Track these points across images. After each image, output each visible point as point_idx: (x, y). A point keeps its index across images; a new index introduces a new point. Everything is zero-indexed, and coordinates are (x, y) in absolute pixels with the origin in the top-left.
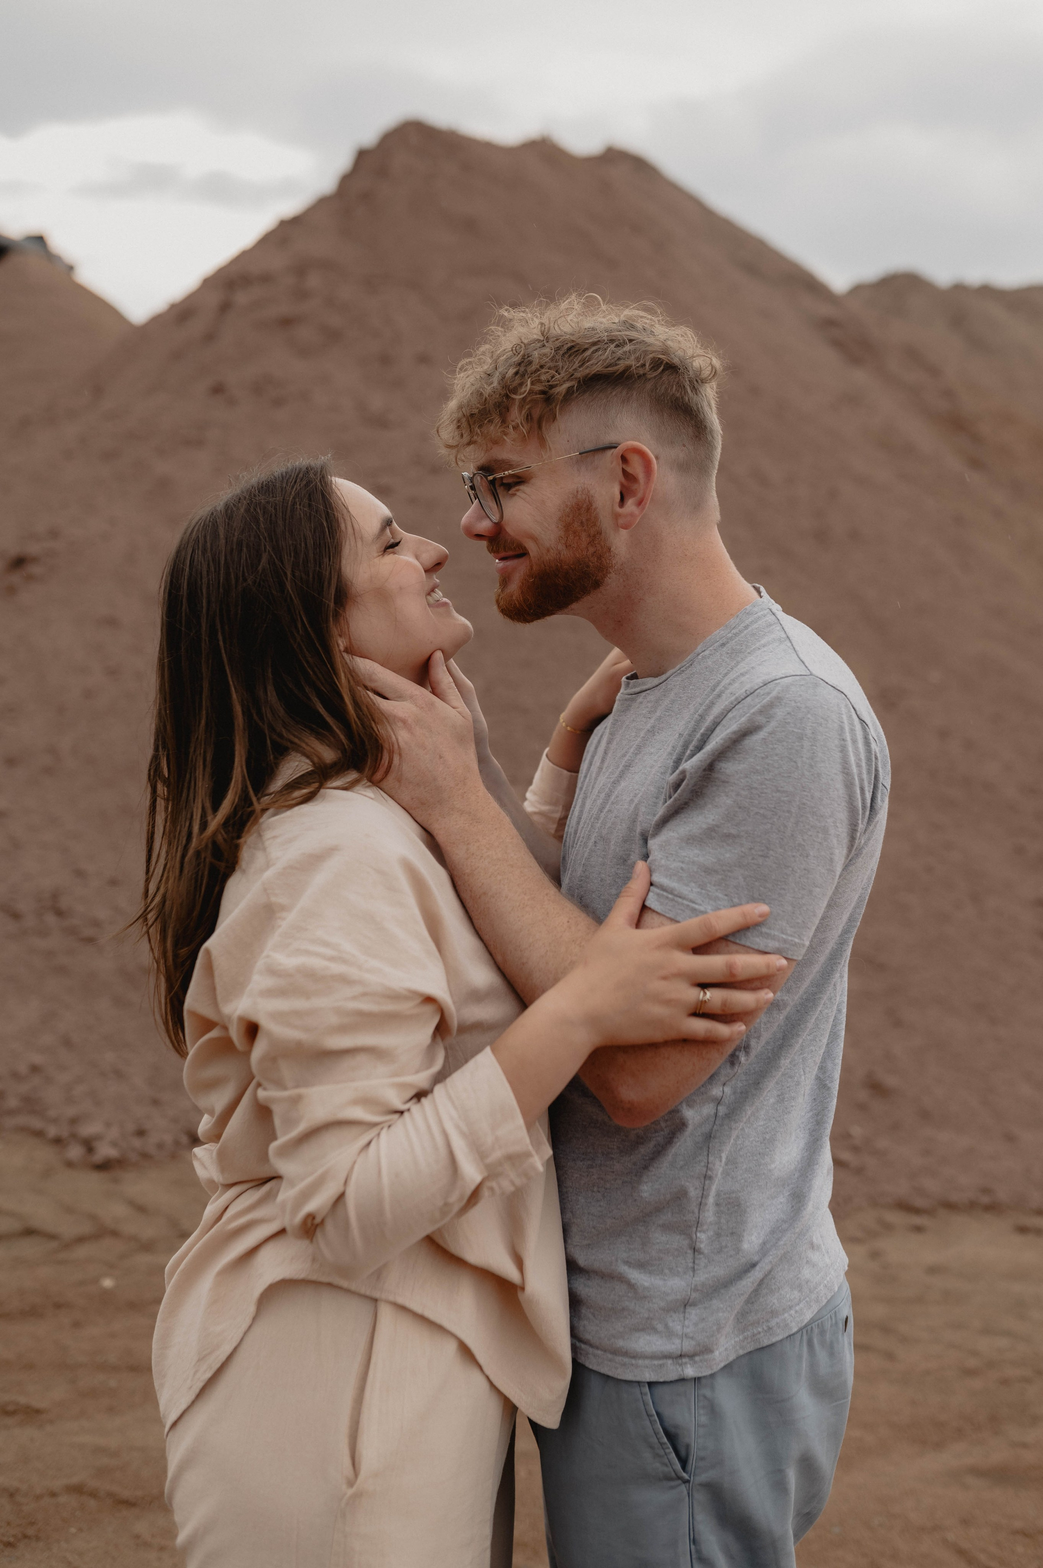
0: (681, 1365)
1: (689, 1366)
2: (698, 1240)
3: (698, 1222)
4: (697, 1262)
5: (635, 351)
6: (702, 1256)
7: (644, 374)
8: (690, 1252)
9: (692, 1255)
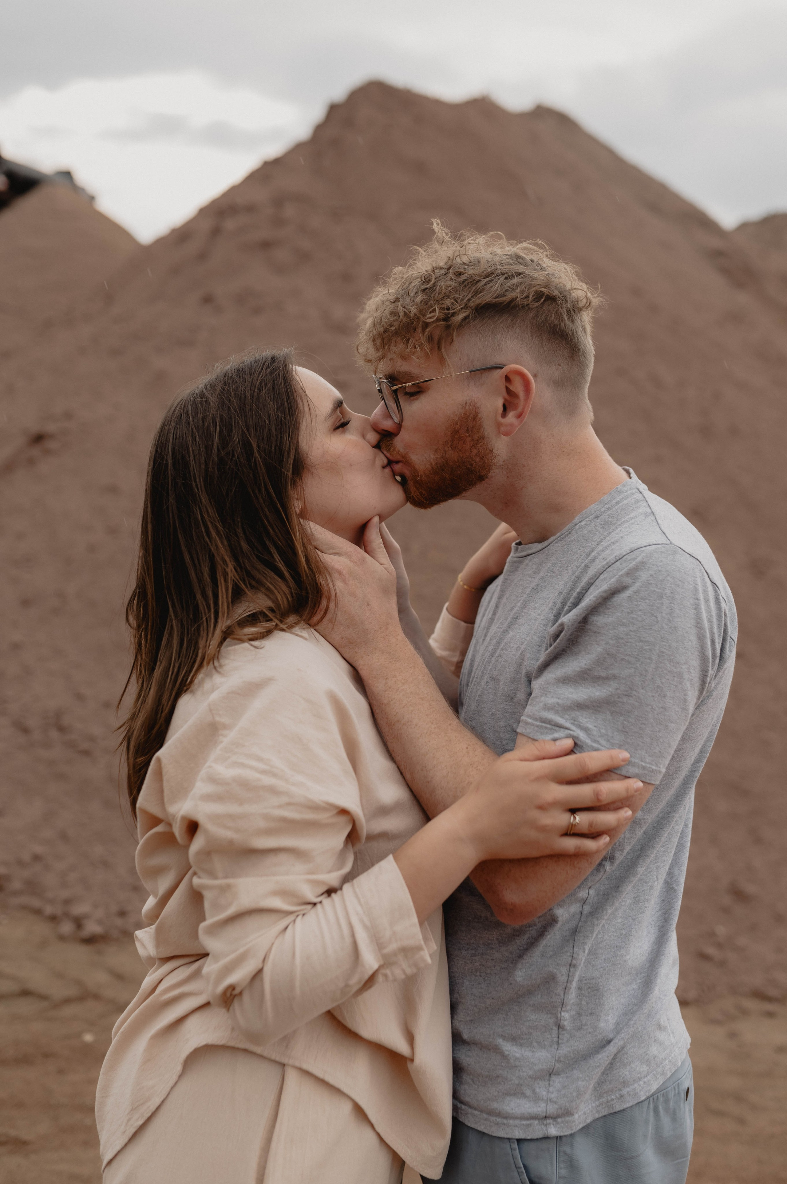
0: (545, 1125)
1: (552, 1126)
2: (562, 1018)
3: (563, 1004)
4: (561, 1037)
5: (521, 284)
6: (565, 1032)
8: (555, 1028)
9: (557, 1032)
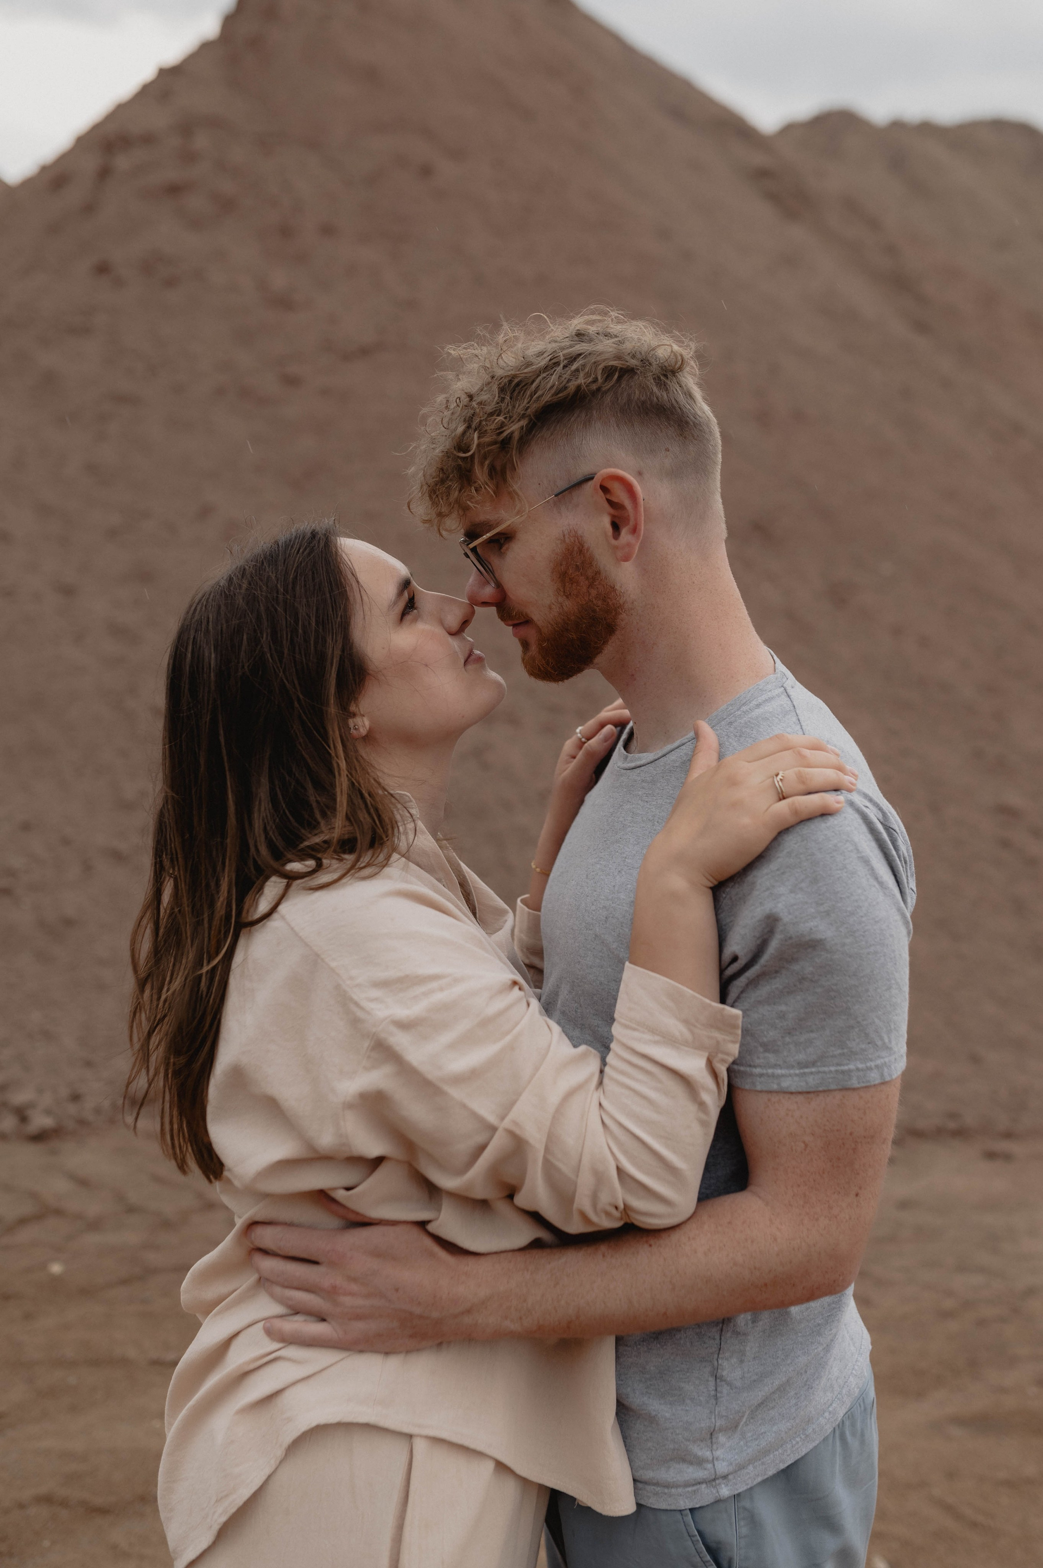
0: (715, 1487)
1: (723, 1486)
2: (719, 1367)
3: (720, 1349)
4: (719, 1389)
5: (584, 366)
6: (723, 1383)
7: (599, 389)
8: (712, 1379)
9: (714, 1382)
